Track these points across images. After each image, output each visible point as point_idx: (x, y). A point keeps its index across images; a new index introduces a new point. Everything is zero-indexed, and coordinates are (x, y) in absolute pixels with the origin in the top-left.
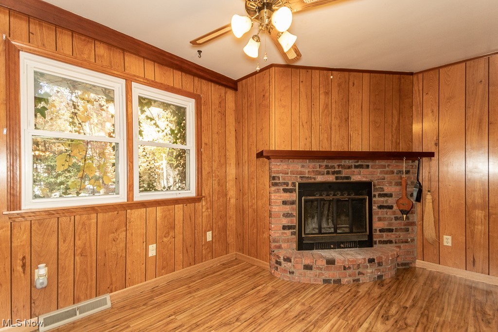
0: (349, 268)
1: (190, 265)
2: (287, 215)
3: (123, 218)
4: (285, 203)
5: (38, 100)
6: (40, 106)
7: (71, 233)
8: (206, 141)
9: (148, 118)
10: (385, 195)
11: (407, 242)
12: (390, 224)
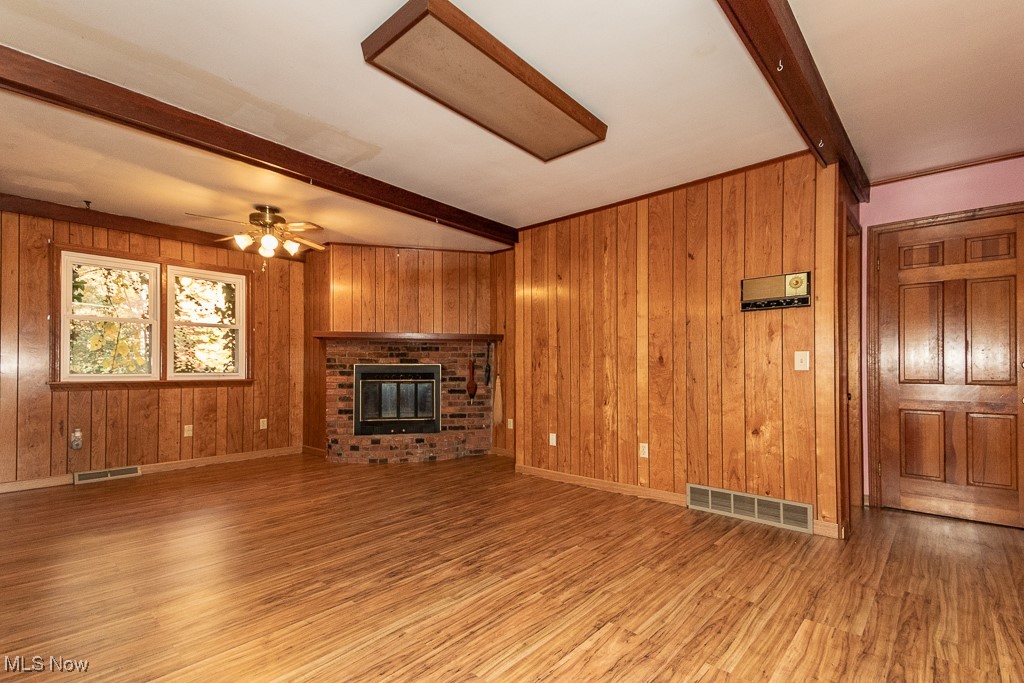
0: (396, 448)
1: (236, 451)
2: (343, 399)
3: (156, 395)
4: (341, 386)
5: (75, 287)
6: (76, 293)
7: (104, 406)
8: (261, 320)
9: (188, 297)
10: (458, 379)
11: (481, 428)
12: (462, 409)
